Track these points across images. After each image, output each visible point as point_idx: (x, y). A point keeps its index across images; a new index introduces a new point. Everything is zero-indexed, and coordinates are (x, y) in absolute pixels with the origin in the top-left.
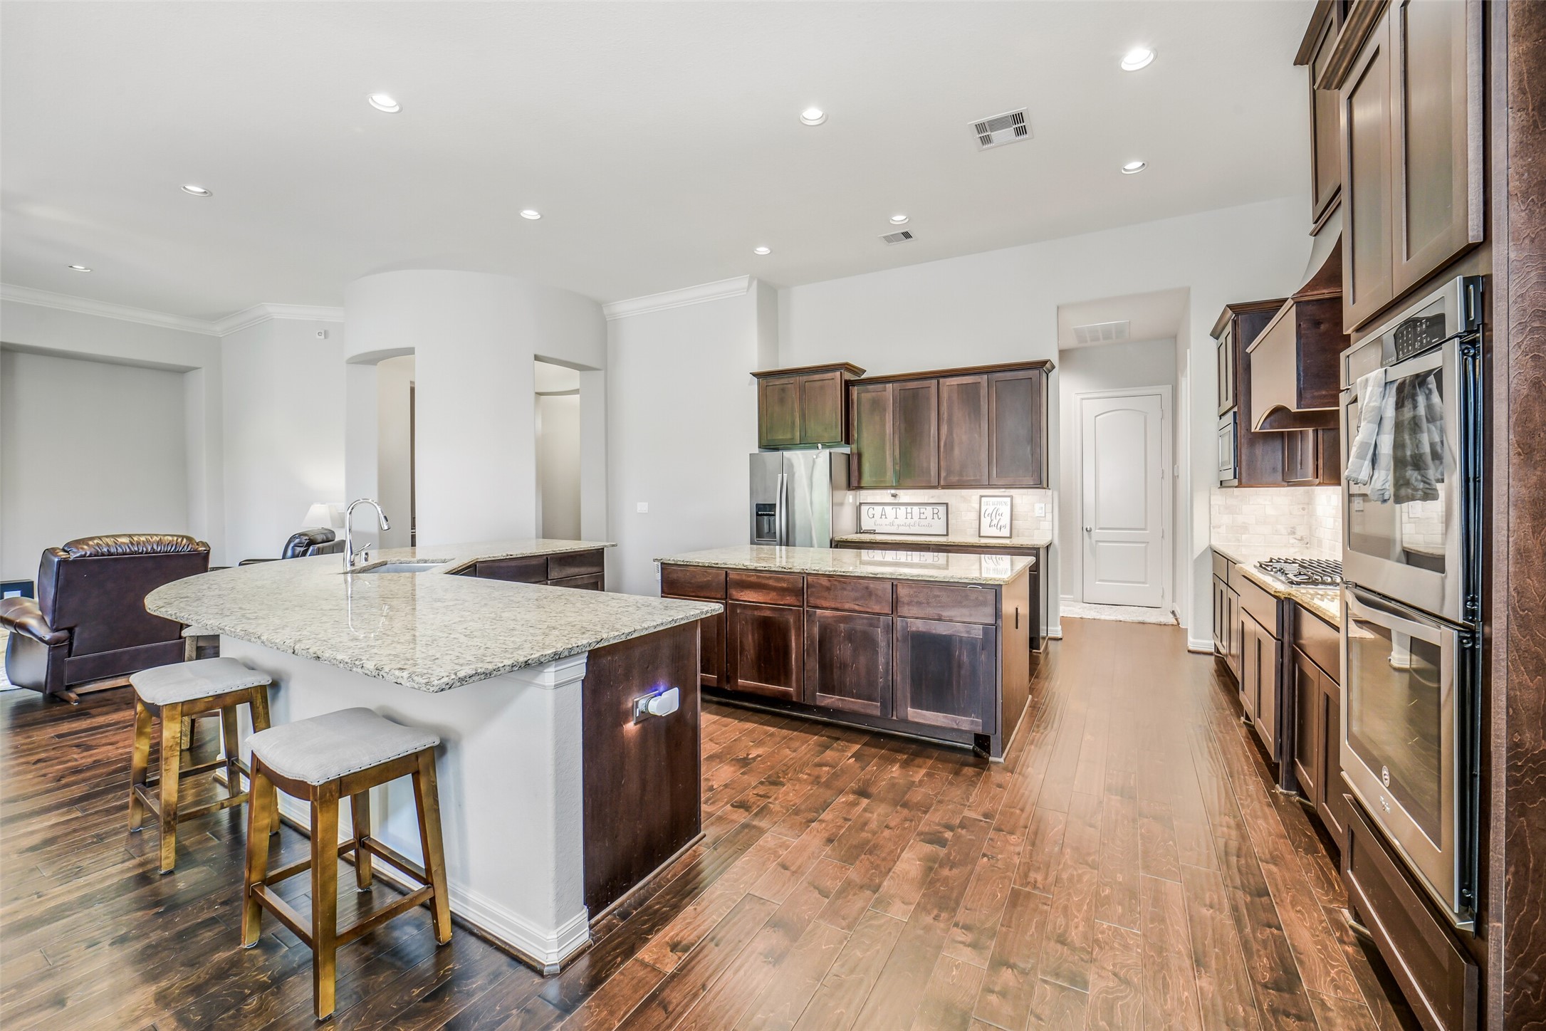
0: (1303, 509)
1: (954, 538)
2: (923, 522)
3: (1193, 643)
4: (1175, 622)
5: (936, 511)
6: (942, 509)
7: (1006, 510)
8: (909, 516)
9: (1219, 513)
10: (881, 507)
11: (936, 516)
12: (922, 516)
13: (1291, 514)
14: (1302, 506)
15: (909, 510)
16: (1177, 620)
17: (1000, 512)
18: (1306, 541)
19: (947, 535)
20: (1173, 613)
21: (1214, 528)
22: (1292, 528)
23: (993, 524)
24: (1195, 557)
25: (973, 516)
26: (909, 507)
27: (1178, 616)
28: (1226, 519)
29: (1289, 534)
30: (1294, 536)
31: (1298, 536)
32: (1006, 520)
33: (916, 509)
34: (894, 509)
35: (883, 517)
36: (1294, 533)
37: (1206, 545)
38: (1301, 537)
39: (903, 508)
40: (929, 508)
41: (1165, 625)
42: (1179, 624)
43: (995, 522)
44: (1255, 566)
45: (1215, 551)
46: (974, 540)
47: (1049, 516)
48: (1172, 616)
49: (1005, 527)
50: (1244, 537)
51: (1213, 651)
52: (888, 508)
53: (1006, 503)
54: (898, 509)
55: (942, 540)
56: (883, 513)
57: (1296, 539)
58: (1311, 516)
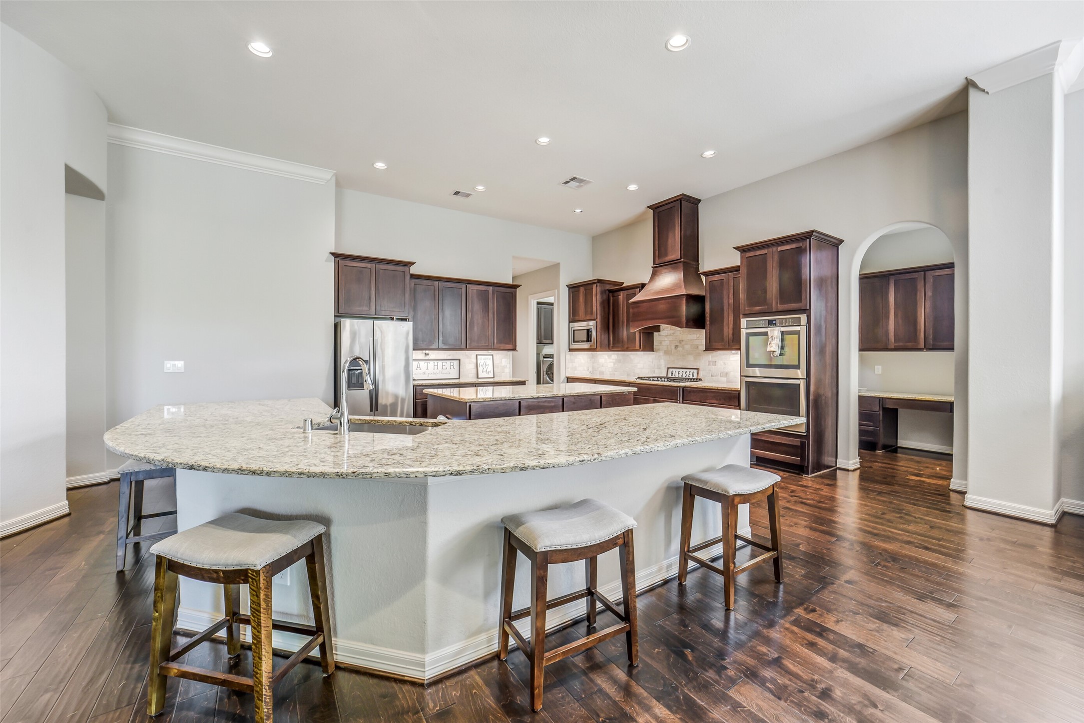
1: (463, 380)
2: (445, 371)
5: (452, 364)
6: (456, 363)
7: (490, 362)
8: (436, 367)
10: (417, 362)
11: (452, 367)
12: (444, 367)
15: (436, 364)
17: (487, 364)
19: (459, 378)
23: (484, 370)
25: (473, 366)
26: (436, 362)
32: (490, 368)
33: (440, 363)
34: (426, 364)
35: (418, 369)
36: (588, 370)
37: (564, 376)
39: (432, 362)
40: (449, 362)
43: (485, 369)
46: (474, 380)
47: (508, 366)
49: (490, 372)
52: (422, 363)
53: (490, 359)
54: (428, 363)
55: (456, 381)
56: (419, 366)
58: (593, 363)
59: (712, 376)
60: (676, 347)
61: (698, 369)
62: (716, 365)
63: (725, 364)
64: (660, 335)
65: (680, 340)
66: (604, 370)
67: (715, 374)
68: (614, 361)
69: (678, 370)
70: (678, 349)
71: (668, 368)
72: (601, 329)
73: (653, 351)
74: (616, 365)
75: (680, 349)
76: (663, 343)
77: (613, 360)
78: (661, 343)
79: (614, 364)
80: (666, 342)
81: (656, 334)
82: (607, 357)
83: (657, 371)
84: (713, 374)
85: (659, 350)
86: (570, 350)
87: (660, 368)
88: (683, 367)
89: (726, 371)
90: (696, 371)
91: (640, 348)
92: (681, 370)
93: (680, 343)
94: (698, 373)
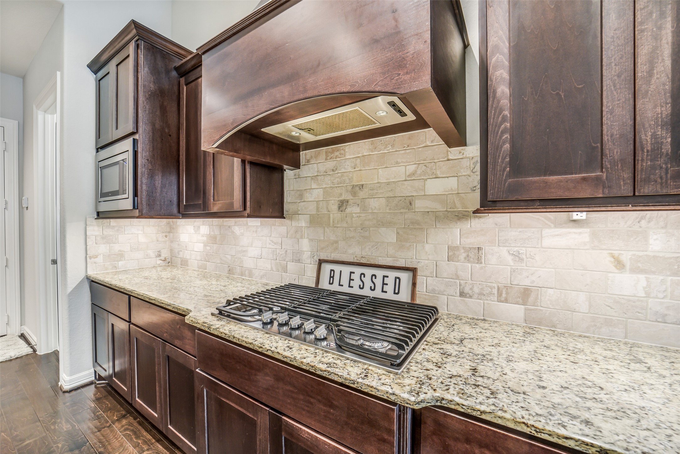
0: (166, 236)
3: (70, 381)
4: (30, 351)
9: (96, 244)
13: (157, 241)
14: (164, 234)
16: (32, 347)
18: (168, 260)
20: (22, 336)
21: (90, 258)
22: (159, 252)
24: (69, 290)
27: (33, 343)
28: (103, 249)
29: (156, 257)
30: (160, 258)
31: (163, 258)
36: (160, 256)
37: (83, 275)
38: (165, 258)
41: (17, 358)
42: (35, 351)
44: (213, 314)
45: (93, 281)
48: (22, 342)
50: (121, 263)
51: (93, 378)
57: (161, 260)
58: (172, 242)
59: (462, 294)
60: (342, 205)
61: (414, 271)
62: (479, 260)
63: (517, 257)
64: (298, 177)
65: (353, 187)
66: (188, 257)
67: (476, 290)
68: (205, 238)
69: (346, 270)
70: (349, 210)
71: (321, 262)
72: (152, 160)
73: (282, 216)
74: (208, 248)
75: (353, 210)
76: (308, 197)
77: (203, 236)
78: (301, 196)
79: (205, 246)
80: (315, 192)
81: (289, 174)
82: (193, 231)
83: (291, 266)
84: (467, 290)
85: (296, 213)
86: (100, 215)
87: (299, 261)
88: (363, 261)
89: (527, 282)
90: (405, 277)
91: (245, 209)
92: (358, 270)
93: (354, 194)
94: (414, 284)
